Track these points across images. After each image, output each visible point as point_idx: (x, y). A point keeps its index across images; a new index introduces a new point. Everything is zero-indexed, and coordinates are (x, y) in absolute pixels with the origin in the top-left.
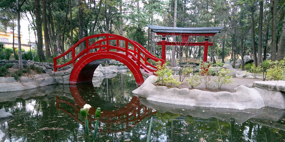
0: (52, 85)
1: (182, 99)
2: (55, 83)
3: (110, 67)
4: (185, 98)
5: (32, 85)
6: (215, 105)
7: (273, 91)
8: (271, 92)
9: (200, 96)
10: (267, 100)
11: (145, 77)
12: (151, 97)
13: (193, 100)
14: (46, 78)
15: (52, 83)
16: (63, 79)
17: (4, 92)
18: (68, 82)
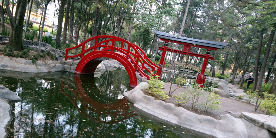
0: (61, 71)
1: (166, 114)
2: (63, 70)
3: (113, 62)
4: (169, 113)
5: (44, 69)
6: (197, 128)
7: (260, 127)
8: (257, 128)
9: (184, 115)
10: (252, 134)
11: (138, 81)
12: (138, 104)
13: (176, 118)
14: (57, 65)
15: (61, 70)
16: (70, 68)
17: (21, 72)
18: (74, 71)
